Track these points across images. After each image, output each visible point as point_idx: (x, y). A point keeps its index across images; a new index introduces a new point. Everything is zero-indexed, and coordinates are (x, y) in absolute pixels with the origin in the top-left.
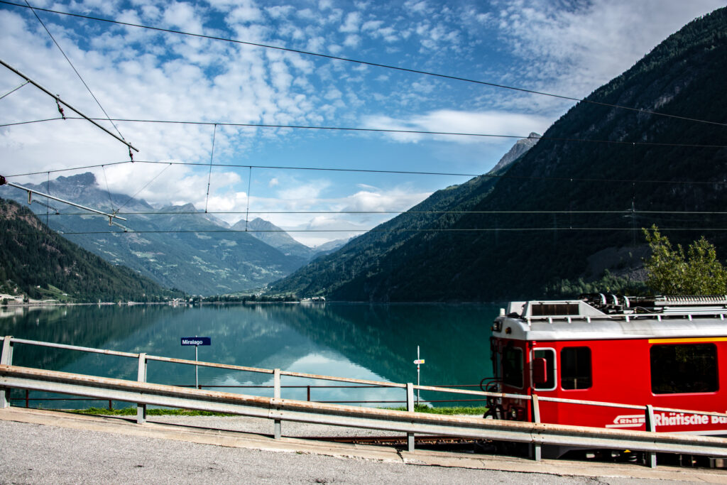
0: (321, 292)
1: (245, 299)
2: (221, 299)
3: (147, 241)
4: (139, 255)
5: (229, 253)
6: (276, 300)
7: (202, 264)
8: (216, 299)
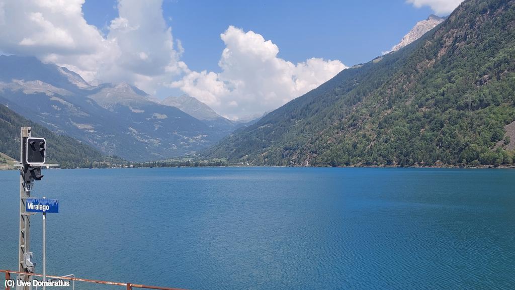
0: (244, 158)
4: (79, 126)
5: (160, 124)
7: (137, 135)
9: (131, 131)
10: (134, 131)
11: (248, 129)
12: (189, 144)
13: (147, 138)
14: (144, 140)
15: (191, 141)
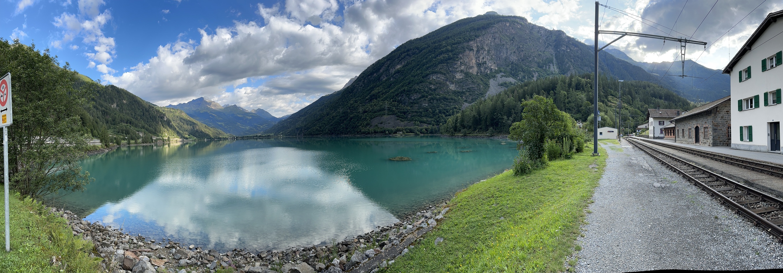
0: (281, 133)
1: (254, 136)
2: (245, 137)
3: (221, 119)
4: (219, 123)
5: (249, 121)
6: (264, 136)
7: (240, 125)
8: (244, 137)
9: (238, 124)
10: (239, 124)
11: (283, 121)
12: (260, 128)
13: (244, 127)
14: (243, 127)
15: (261, 127)
